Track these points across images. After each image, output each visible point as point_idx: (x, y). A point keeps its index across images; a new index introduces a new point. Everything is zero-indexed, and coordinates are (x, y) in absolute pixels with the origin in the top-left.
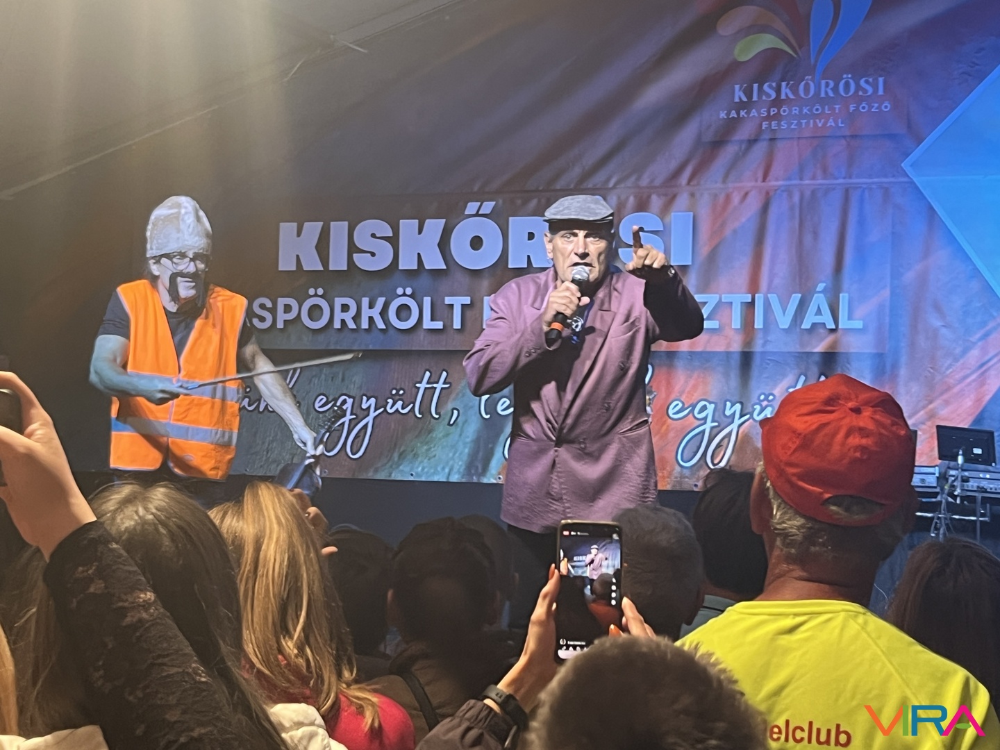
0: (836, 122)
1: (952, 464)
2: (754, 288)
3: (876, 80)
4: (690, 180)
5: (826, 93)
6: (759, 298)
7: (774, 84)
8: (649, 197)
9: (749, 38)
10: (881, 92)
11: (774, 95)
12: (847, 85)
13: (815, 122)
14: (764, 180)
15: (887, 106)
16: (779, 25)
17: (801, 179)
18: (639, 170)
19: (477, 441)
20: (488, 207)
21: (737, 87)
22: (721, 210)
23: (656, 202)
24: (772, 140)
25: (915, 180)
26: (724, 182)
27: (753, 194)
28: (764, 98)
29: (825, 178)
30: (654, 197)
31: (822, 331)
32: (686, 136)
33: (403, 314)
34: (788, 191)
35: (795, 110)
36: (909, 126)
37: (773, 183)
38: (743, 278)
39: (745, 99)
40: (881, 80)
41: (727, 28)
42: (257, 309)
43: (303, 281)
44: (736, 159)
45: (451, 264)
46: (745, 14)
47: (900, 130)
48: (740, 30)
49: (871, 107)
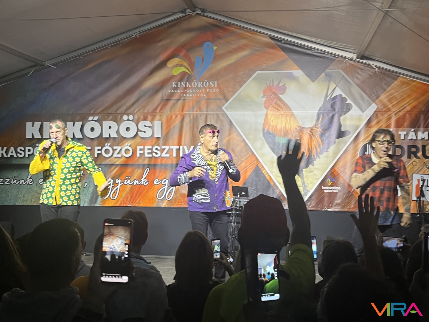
0: (203, 95)
1: (236, 197)
3: (214, 82)
4: (160, 111)
5: (200, 85)
7: (185, 83)
8: (147, 116)
9: (177, 68)
10: (216, 86)
11: (184, 86)
12: (206, 83)
13: (197, 95)
14: (182, 112)
15: (218, 90)
16: (186, 64)
17: (193, 112)
18: (144, 107)
19: (93, 193)
20: (96, 118)
21: (174, 83)
22: (169, 121)
23: (149, 117)
24: (184, 99)
25: (226, 112)
26: (170, 111)
27: (179, 116)
28: (182, 86)
29: (200, 111)
32: (159, 97)
35: (191, 91)
37: (185, 113)
39: (176, 87)
40: (216, 82)
41: (170, 64)
42: (19, 151)
43: (35, 141)
44: (174, 105)
45: (84, 136)
46: (175, 61)
47: (222, 97)
48: (174, 66)
49: (213, 90)
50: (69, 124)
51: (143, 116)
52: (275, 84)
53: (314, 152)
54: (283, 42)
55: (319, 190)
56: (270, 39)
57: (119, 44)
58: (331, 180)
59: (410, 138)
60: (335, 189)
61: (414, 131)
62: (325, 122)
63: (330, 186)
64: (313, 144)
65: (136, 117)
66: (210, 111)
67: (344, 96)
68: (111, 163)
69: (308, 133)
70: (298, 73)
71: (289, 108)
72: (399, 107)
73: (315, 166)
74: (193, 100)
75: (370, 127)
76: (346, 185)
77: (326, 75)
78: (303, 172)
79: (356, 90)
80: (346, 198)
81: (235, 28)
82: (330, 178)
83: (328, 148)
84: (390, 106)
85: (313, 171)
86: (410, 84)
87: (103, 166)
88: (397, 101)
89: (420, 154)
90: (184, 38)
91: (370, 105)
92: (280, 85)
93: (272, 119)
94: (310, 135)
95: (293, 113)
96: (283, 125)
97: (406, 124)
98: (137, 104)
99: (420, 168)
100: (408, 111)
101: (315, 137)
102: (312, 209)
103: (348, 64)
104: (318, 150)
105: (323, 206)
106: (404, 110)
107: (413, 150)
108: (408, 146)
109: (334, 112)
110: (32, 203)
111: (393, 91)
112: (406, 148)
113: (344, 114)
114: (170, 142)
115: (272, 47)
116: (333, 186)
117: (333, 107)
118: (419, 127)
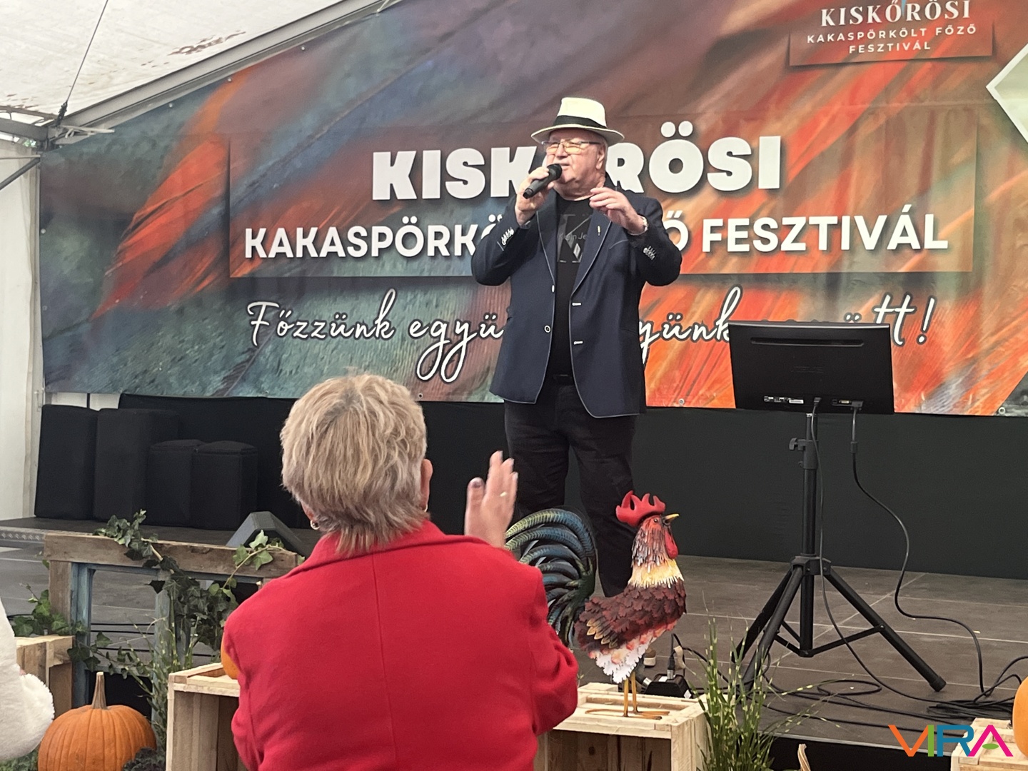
0: (922, 45)
2: (840, 211)
3: (961, 3)
4: (778, 105)
5: (912, 15)
6: (846, 221)
7: (861, 9)
8: (738, 122)
10: (966, 15)
11: (860, 19)
12: (933, 9)
13: (901, 46)
14: (851, 103)
15: (972, 29)
17: (888, 103)
21: (824, 11)
22: (808, 134)
23: (745, 126)
24: (858, 63)
27: (841, 117)
28: (851, 22)
29: (911, 101)
30: (743, 122)
31: (907, 251)
34: (875, 113)
35: (882, 34)
36: (994, 49)
38: (829, 201)
39: (832, 23)
40: (966, 3)
42: (351, 238)
43: (396, 209)
47: (985, 52)
49: (956, 30)
51: (724, 122)
65: (703, 127)
66: (944, 99)
74: (889, 65)
114: (810, 203)
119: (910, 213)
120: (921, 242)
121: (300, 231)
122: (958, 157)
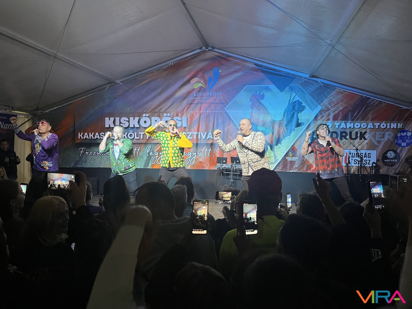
0: (213, 100)
1: (233, 164)
2: (198, 131)
4: (186, 111)
5: (211, 95)
6: (199, 133)
7: (201, 93)
8: (178, 114)
9: (197, 84)
10: (221, 95)
11: (201, 95)
12: (215, 93)
13: (209, 100)
15: (222, 98)
16: (202, 82)
17: (206, 111)
18: (177, 108)
19: (146, 160)
20: (147, 115)
21: (195, 93)
22: (192, 117)
23: (180, 115)
24: (201, 103)
26: (192, 111)
27: (198, 113)
28: (199, 95)
29: (211, 111)
30: (179, 114)
31: (211, 139)
32: (185, 102)
33: (131, 136)
34: (204, 113)
35: (205, 98)
36: (226, 101)
37: (201, 112)
38: (196, 129)
39: (196, 96)
40: (221, 93)
41: (193, 81)
42: (101, 135)
43: (111, 129)
44: (195, 107)
45: (140, 126)
46: (196, 79)
47: (224, 102)
48: (195, 83)
49: (219, 98)
50: (131, 119)
51: (176, 114)
52: (258, 94)
53: (282, 136)
54: (263, 67)
55: (284, 159)
56: (254, 65)
57: (161, 69)
58: (292, 153)
59: (341, 127)
60: (294, 159)
61: (345, 123)
62: (289, 117)
63: (291, 157)
64: (281, 131)
65: (172, 115)
66: (217, 111)
67: (301, 101)
68: (157, 143)
69: (278, 124)
70: (272, 86)
71: (266, 109)
72: (335, 107)
73: (282, 145)
74: (207, 104)
75: (317, 120)
76: (301, 156)
77: (289, 87)
78: (275, 148)
79: (309, 97)
80: (301, 164)
81: (233, 58)
82: (291, 152)
83: (290, 133)
84: (330, 107)
85: (280, 148)
86: (343, 93)
87: (152, 145)
88: (334, 104)
89: (348, 137)
90: (201, 65)
91: (317, 106)
92: (261, 94)
93: (255, 115)
94: (279, 126)
95: (268, 111)
96: (262, 119)
97: (339, 118)
98: (172, 107)
99: (348, 146)
100: (340, 111)
101: (282, 126)
102: (280, 171)
103: (303, 81)
104: (284, 134)
105: (286, 169)
106: (339, 109)
107: (344, 134)
108: (341, 132)
109: (294, 111)
110: (110, 166)
111: (331, 98)
112: (339, 133)
113: (301, 112)
114: (192, 130)
115: (256, 70)
116: (293, 157)
117: (294, 107)
118: (348, 120)
119: (211, 132)
120: (213, 137)
121: (90, 133)
122: (220, 122)
